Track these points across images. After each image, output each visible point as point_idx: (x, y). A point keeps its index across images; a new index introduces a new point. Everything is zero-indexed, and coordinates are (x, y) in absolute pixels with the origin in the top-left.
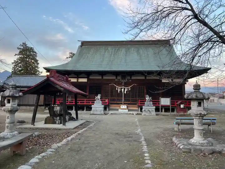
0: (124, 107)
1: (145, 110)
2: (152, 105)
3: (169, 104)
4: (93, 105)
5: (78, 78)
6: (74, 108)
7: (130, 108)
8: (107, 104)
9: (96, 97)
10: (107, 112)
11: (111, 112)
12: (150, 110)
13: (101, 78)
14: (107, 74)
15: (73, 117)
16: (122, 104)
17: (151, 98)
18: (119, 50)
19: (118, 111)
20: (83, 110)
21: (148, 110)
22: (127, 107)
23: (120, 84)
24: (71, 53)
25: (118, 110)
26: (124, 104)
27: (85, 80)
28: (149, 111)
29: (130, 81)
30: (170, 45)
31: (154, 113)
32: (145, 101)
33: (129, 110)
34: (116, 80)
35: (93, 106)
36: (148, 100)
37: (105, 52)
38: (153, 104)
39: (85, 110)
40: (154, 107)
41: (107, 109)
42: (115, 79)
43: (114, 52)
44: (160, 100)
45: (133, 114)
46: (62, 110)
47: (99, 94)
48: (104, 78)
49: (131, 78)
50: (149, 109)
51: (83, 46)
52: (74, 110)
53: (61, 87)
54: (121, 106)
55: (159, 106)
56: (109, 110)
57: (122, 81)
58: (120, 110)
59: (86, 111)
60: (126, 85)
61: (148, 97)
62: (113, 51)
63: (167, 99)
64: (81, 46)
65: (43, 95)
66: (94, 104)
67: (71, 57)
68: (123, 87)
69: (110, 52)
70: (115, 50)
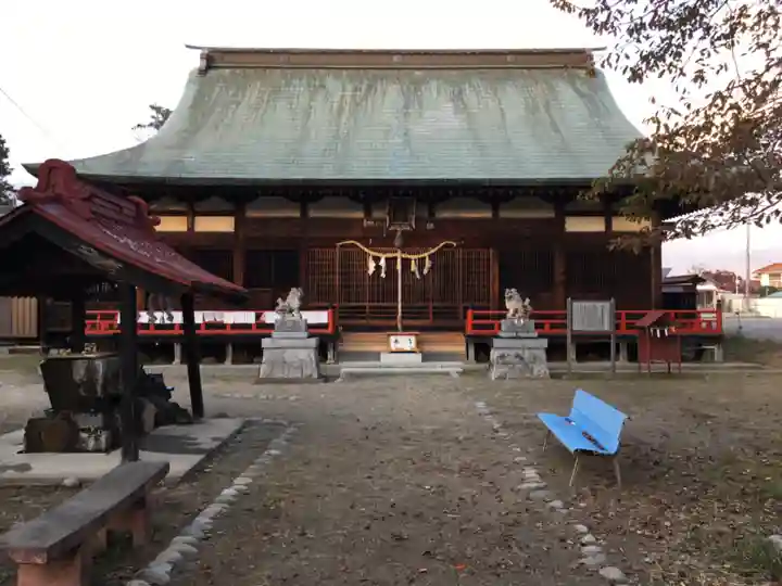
0: (406, 342)
1: (502, 357)
2: (535, 334)
3: (606, 327)
4: (269, 336)
5: (192, 214)
6: (177, 349)
7: (428, 348)
8: (329, 331)
9: (279, 300)
10: (330, 365)
11: (347, 367)
12: (527, 354)
13: (297, 214)
14: (328, 195)
15: (176, 405)
16: (395, 328)
17: (528, 300)
18: (373, 91)
19: (377, 363)
20: (221, 359)
21: (517, 356)
22: (419, 343)
23: (382, 241)
24: (158, 109)
25: (377, 356)
26: (407, 329)
27: (224, 225)
28: (522, 359)
29: (430, 226)
30: (593, 73)
31: (542, 368)
32: (504, 317)
33: (427, 357)
34: (365, 223)
35: (265, 342)
36: (516, 311)
37: (311, 100)
38: (537, 326)
39: (229, 359)
40: (544, 343)
41: (330, 355)
42: (362, 220)
43: (353, 97)
44: (568, 312)
45: (447, 374)
46: (116, 376)
47: (294, 290)
48: (312, 214)
49: (432, 214)
50: (520, 352)
51: (212, 73)
52: (177, 360)
53: (104, 254)
54: (393, 338)
56: (340, 357)
57: (392, 228)
58: (386, 359)
59: (234, 362)
60: (412, 241)
61: (517, 296)
62: (349, 93)
63: (599, 304)
64: (203, 72)
65: (34, 300)
66: (275, 334)
67: (158, 125)
68: (399, 255)
69: (337, 99)
70: (356, 90)
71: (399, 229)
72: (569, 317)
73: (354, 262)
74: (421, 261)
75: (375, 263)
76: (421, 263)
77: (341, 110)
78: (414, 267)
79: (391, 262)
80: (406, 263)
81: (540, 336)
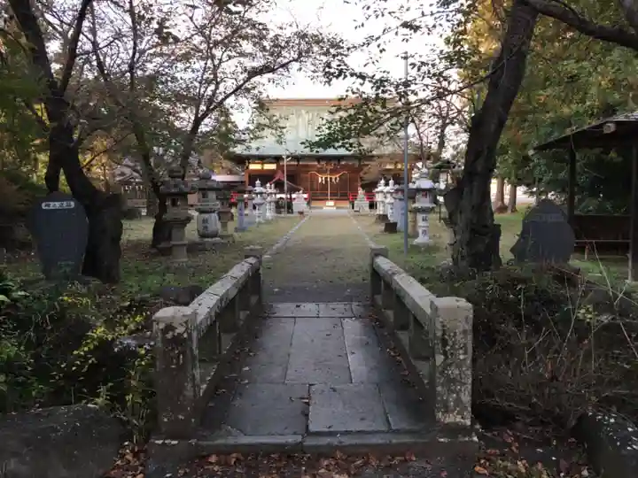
0: (331, 203)
5: (263, 163)
7: (338, 205)
8: (308, 200)
12: (364, 206)
16: (327, 199)
19: (322, 210)
21: (361, 206)
23: (321, 171)
25: (322, 208)
26: (331, 199)
27: (273, 167)
29: (339, 167)
33: (337, 208)
42: (317, 165)
54: (327, 202)
56: (311, 208)
57: (326, 168)
58: (325, 209)
60: (333, 172)
68: (329, 177)
71: (329, 167)
73: (314, 179)
74: (336, 178)
75: (321, 179)
76: (336, 179)
78: (333, 180)
79: (326, 178)
80: (331, 178)
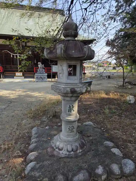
1: (37, 77)
2: (45, 72)
12: (43, 77)
17: (43, 65)
21: (41, 77)
22: (23, 74)
28: (41, 78)
31: (46, 80)
32: (38, 69)
34: (9, 46)
36: (41, 67)
40: (46, 74)
43: (7, 15)
54: (17, 73)
55: (51, 73)
61: (41, 64)
69: (3, 15)
70: (8, 13)
72: (52, 69)
77: (4, 18)
81: (46, 73)
